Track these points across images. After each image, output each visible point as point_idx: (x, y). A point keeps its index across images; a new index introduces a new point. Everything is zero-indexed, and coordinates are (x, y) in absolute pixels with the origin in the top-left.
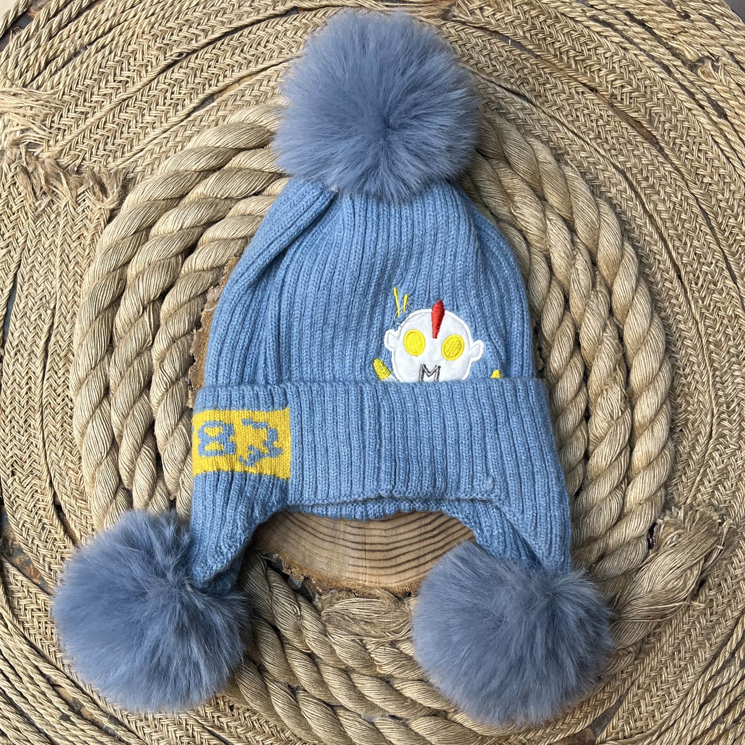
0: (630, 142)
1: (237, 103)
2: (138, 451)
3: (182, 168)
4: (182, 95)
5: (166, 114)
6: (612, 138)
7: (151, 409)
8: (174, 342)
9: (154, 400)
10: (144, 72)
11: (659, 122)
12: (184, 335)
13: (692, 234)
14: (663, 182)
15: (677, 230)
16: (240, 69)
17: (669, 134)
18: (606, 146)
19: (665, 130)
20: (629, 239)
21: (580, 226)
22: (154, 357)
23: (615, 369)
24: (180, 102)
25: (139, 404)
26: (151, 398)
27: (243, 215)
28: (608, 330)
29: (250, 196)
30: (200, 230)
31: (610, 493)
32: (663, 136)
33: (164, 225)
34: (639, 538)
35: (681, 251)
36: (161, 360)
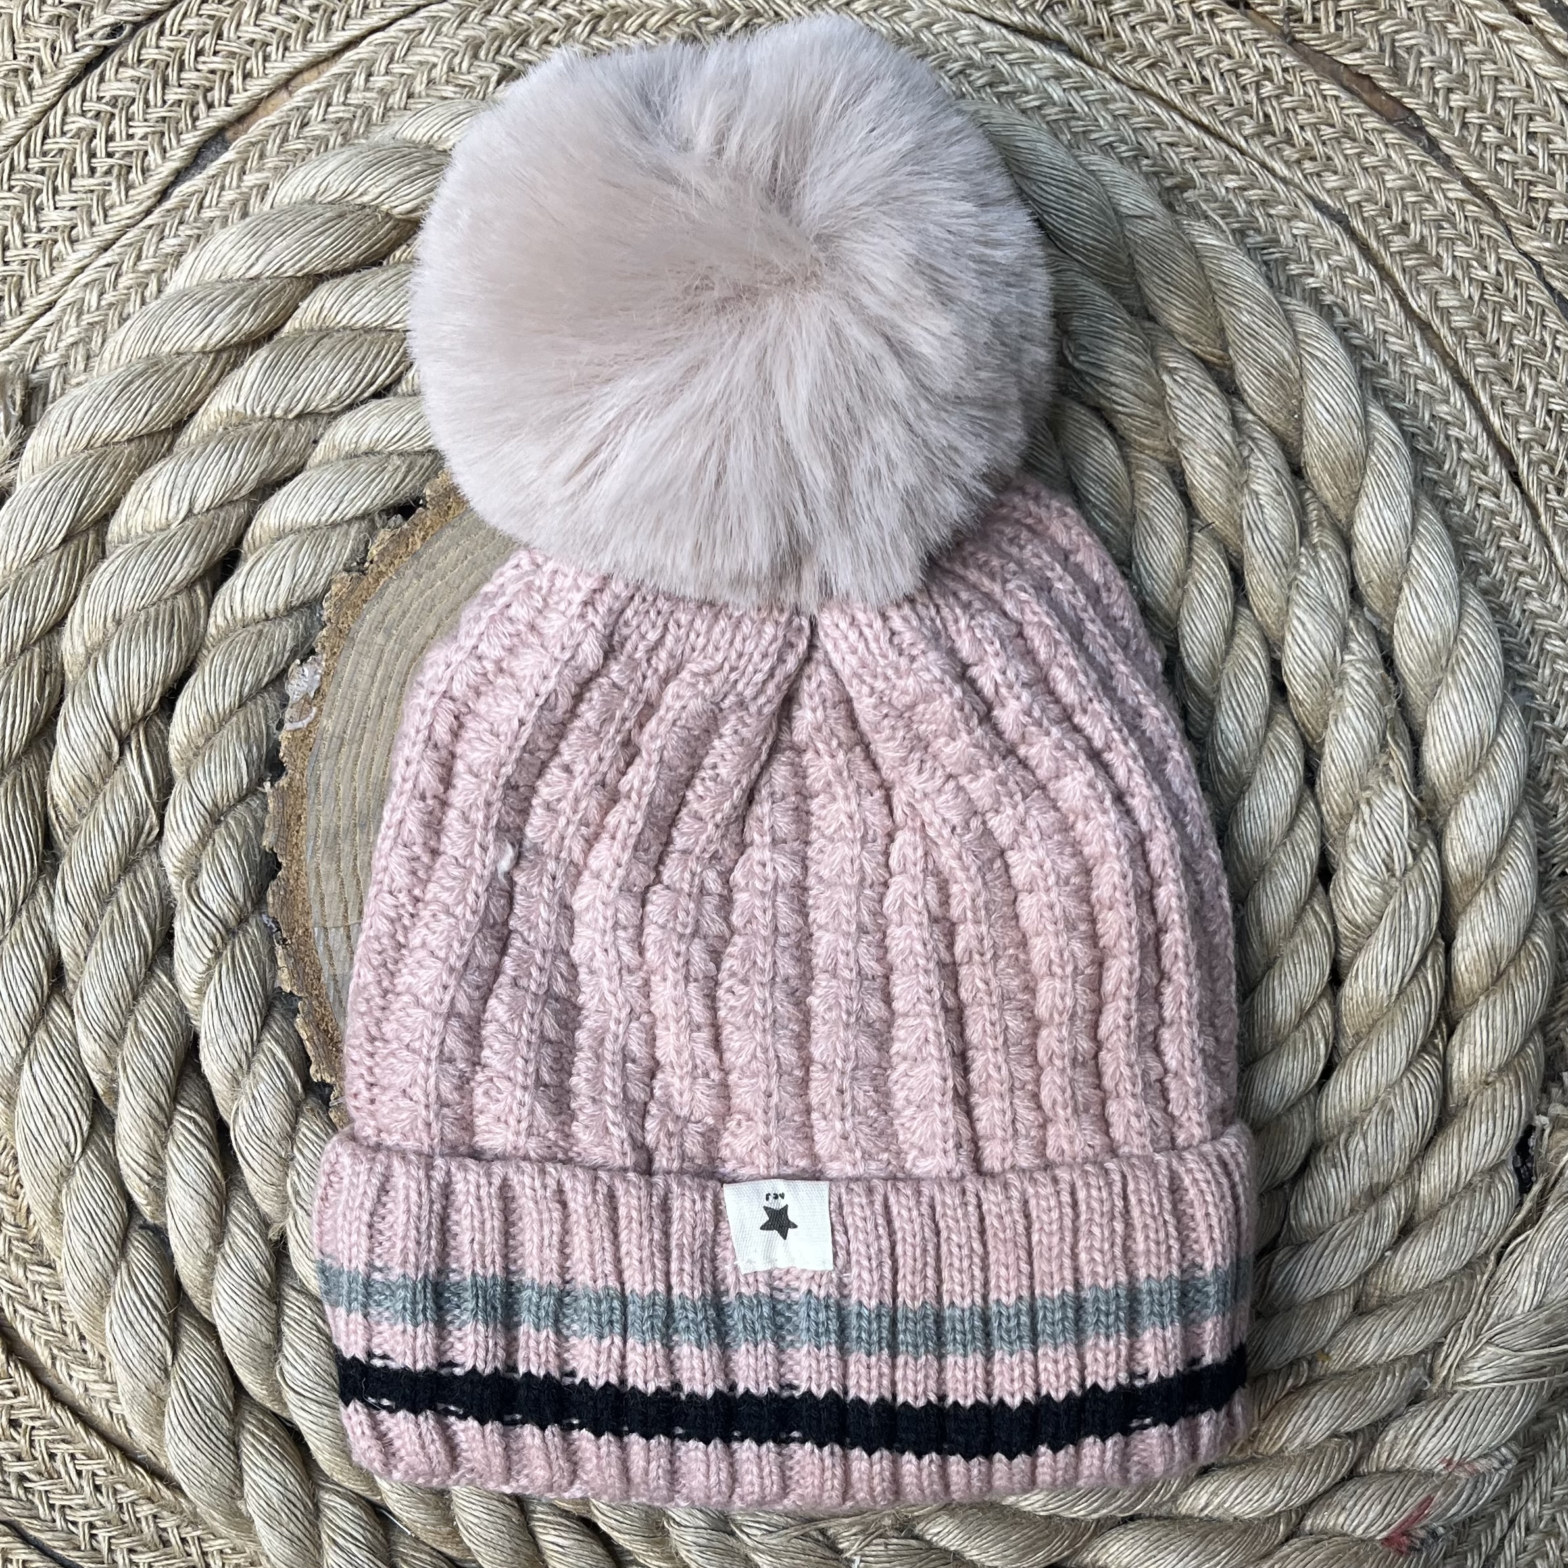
0: (1348, 134)
1: (293, 145)
2: (164, 1124)
3: (166, 349)
4: (136, 141)
5: (102, 199)
6: (1302, 128)
7: (183, 1008)
8: (218, 822)
9: (188, 986)
10: (22, 90)
11: (1420, 70)
12: (241, 799)
13: (1536, 362)
14: (1448, 232)
15: (1494, 355)
16: (286, 49)
17: (1447, 100)
18: (1288, 151)
19: (1436, 91)
20: (1375, 396)
21: (1250, 380)
22: (169, 869)
23: (1384, 745)
24: (135, 161)
25: (150, 1000)
26: (180, 977)
27: (353, 456)
28: (1353, 645)
29: (363, 402)
30: (242, 510)
31: (1410, 1064)
32: (1432, 107)
33: (141, 511)
34: (1494, 1170)
35: (1511, 409)
36: (189, 874)
